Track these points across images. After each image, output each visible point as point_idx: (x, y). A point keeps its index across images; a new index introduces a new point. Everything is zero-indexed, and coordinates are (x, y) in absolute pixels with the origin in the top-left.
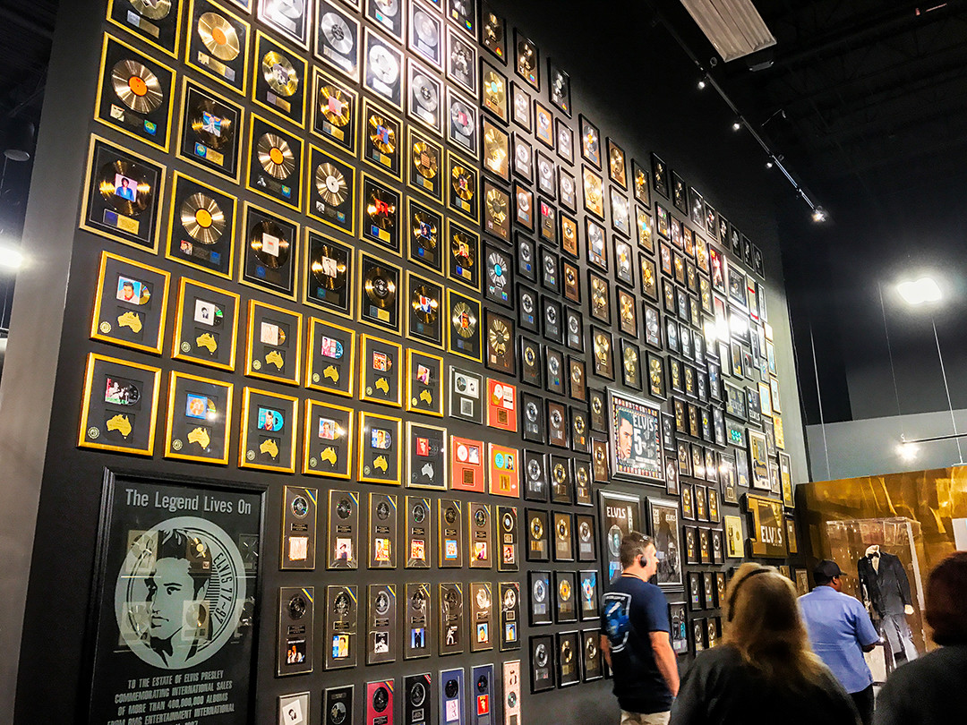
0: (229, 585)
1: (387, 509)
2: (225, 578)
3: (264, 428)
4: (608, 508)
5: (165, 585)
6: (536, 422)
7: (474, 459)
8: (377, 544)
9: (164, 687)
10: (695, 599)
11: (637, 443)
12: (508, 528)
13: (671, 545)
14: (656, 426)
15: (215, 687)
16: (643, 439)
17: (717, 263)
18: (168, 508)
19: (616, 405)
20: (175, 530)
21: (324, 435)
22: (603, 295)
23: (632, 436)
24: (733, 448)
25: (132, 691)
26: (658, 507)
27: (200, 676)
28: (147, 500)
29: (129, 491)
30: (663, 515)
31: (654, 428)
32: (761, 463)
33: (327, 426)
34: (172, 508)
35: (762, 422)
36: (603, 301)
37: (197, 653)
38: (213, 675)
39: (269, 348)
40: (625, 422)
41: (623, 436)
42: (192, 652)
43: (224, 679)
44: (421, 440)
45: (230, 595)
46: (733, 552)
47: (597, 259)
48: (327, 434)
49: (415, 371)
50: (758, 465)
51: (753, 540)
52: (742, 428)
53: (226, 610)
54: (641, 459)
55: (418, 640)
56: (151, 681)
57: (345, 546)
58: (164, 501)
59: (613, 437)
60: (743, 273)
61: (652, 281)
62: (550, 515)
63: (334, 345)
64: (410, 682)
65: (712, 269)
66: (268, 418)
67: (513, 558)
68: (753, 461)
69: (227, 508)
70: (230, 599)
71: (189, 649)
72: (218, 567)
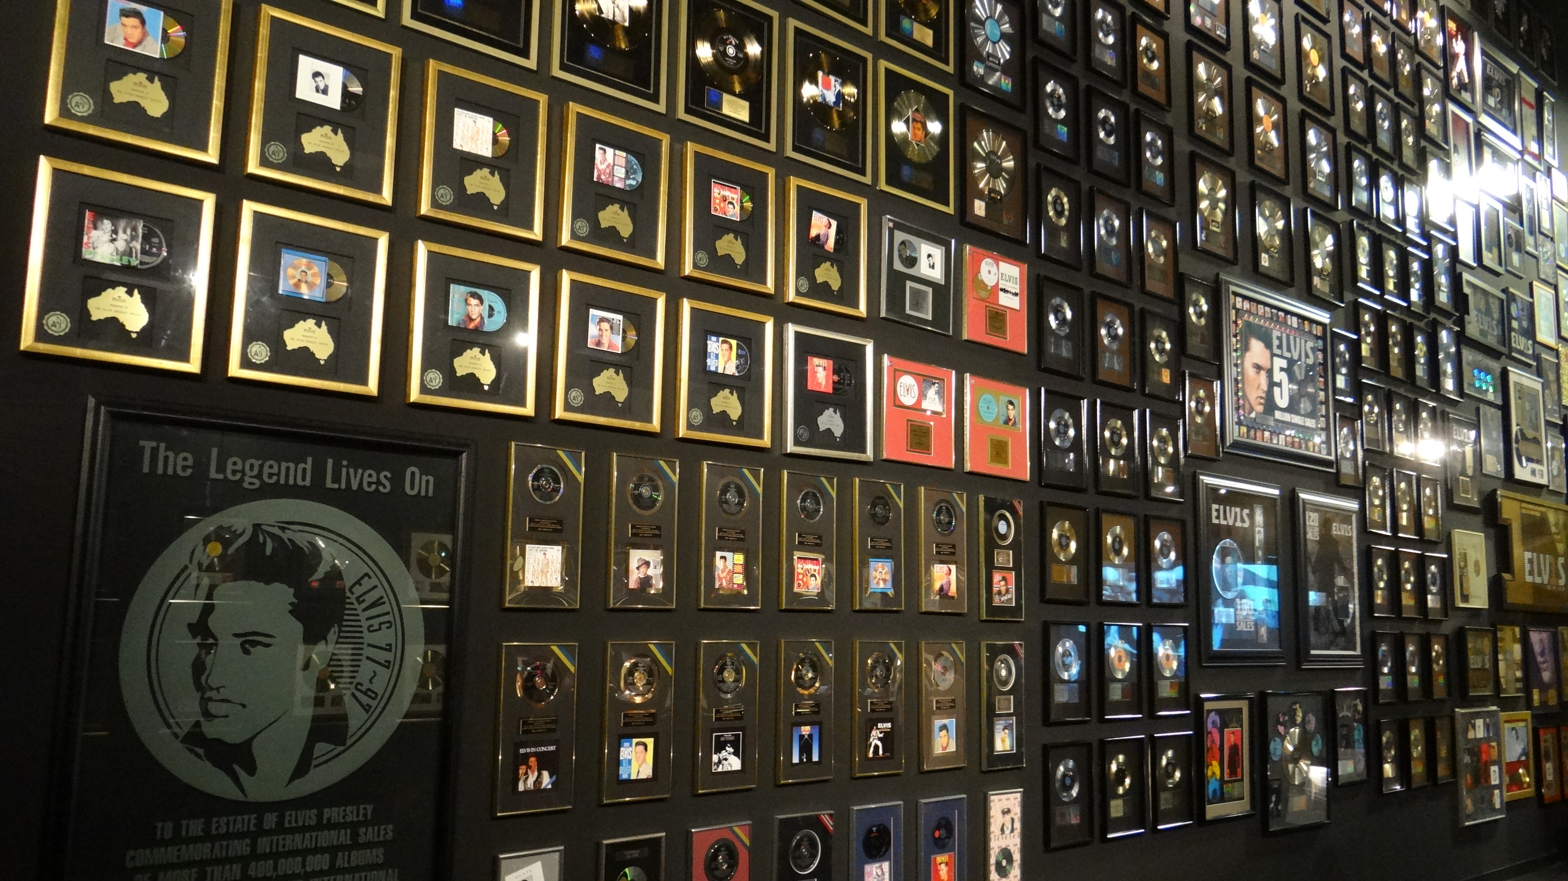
0: (384, 637)
1: (740, 493)
2: (375, 622)
3: (462, 326)
4: (1215, 507)
5: (236, 635)
6: (1068, 337)
7: (932, 403)
8: (719, 563)
9: (240, 835)
10: (1385, 683)
11: (1279, 385)
12: (1004, 537)
13: (1340, 581)
14: (1320, 355)
15: (355, 835)
16: (1292, 379)
17: (1459, 47)
18: (242, 480)
19: (1237, 310)
20: (257, 527)
21: (599, 343)
22: (1218, 93)
23: (1270, 372)
24: (1474, 404)
25: (165, 843)
26: (1318, 508)
27: (320, 816)
28: (190, 462)
29: (148, 445)
30: (1326, 524)
31: (1316, 357)
32: (1530, 434)
33: (605, 326)
34: (250, 482)
35: (1537, 357)
36: (1217, 105)
37: (312, 772)
38: (351, 813)
39: (472, 162)
40: (1256, 346)
41: (1250, 371)
42: (302, 768)
43: (376, 820)
44: (816, 361)
45: (389, 656)
46: (1465, 598)
47: (1208, 23)
48: (605, 342)
49: (804, 223)
50: (1524, 437)
51: (1506, 576)
52: (1496, 366)
53: (378, 686)
54: (1287, 417)
55: (806, 748)
56: (208, 824)
57: (647, 564)
58: (230, 467)
59: (1230, 372)
60: (1514, 68)
61: (1321, 73)
62: (1092, 517)
63: (623, 162)
64: (789, 827)
65: (1448, 57)
66: (470, 305)
67: (1012, 595)
68: (1515, 429)
69: (379, 483)
70: (387, 665)
71: (294, 763)
72: (359, 600)
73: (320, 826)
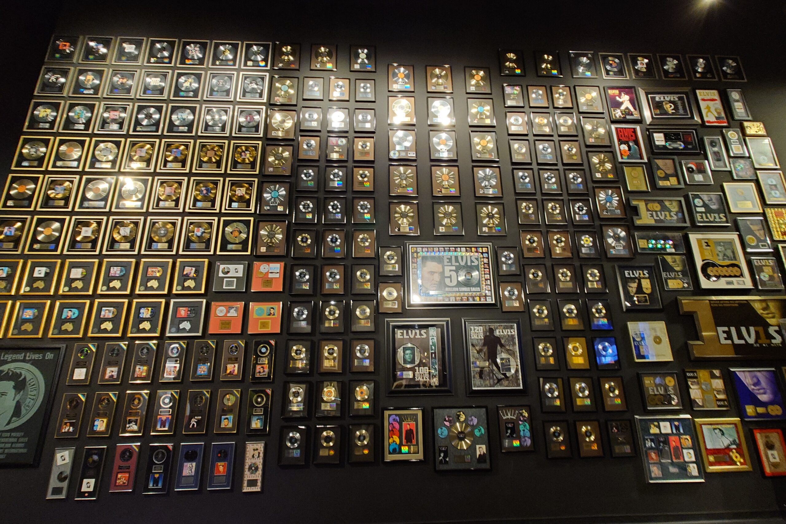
0: (35, 393)
2: (32, 389)
3: (66, 318)
4: (400, 331)
7: (233, 313)
8: (137, 369)
11: (450, 277)
12: (264, 353)
14: (485, 260)
15: (18, 440)
17: (623, 98)
19: (417, 253)
20: (9, 369)
23: (441, 273)
24: (653, 257)
27: (11, 434)
30: (489, 332)
31: (480, 261)
34: (9, 359)
35: (732, 221)
37: (11, 424)
39: (75, 280)
40: (431, 264)
41: (427, 274)
42: (8, 423)
43: (23, 437)
44: (181, 309)
45: (34, 397)
47: (404, 154)
48: (106, 315)
51: (695, 342)
53: (30, 405)
54: (457, 289)
55: (163, 423)
57: (113, 371)
58: (5, 357)
59: (408, 278)
64: (154, 448)
66: (68, 313)
68: (699, 264)
69: (39, 357)
70: (33, 399)
71: (6, 422)
72: (29, 384)
73: (10, 437)
